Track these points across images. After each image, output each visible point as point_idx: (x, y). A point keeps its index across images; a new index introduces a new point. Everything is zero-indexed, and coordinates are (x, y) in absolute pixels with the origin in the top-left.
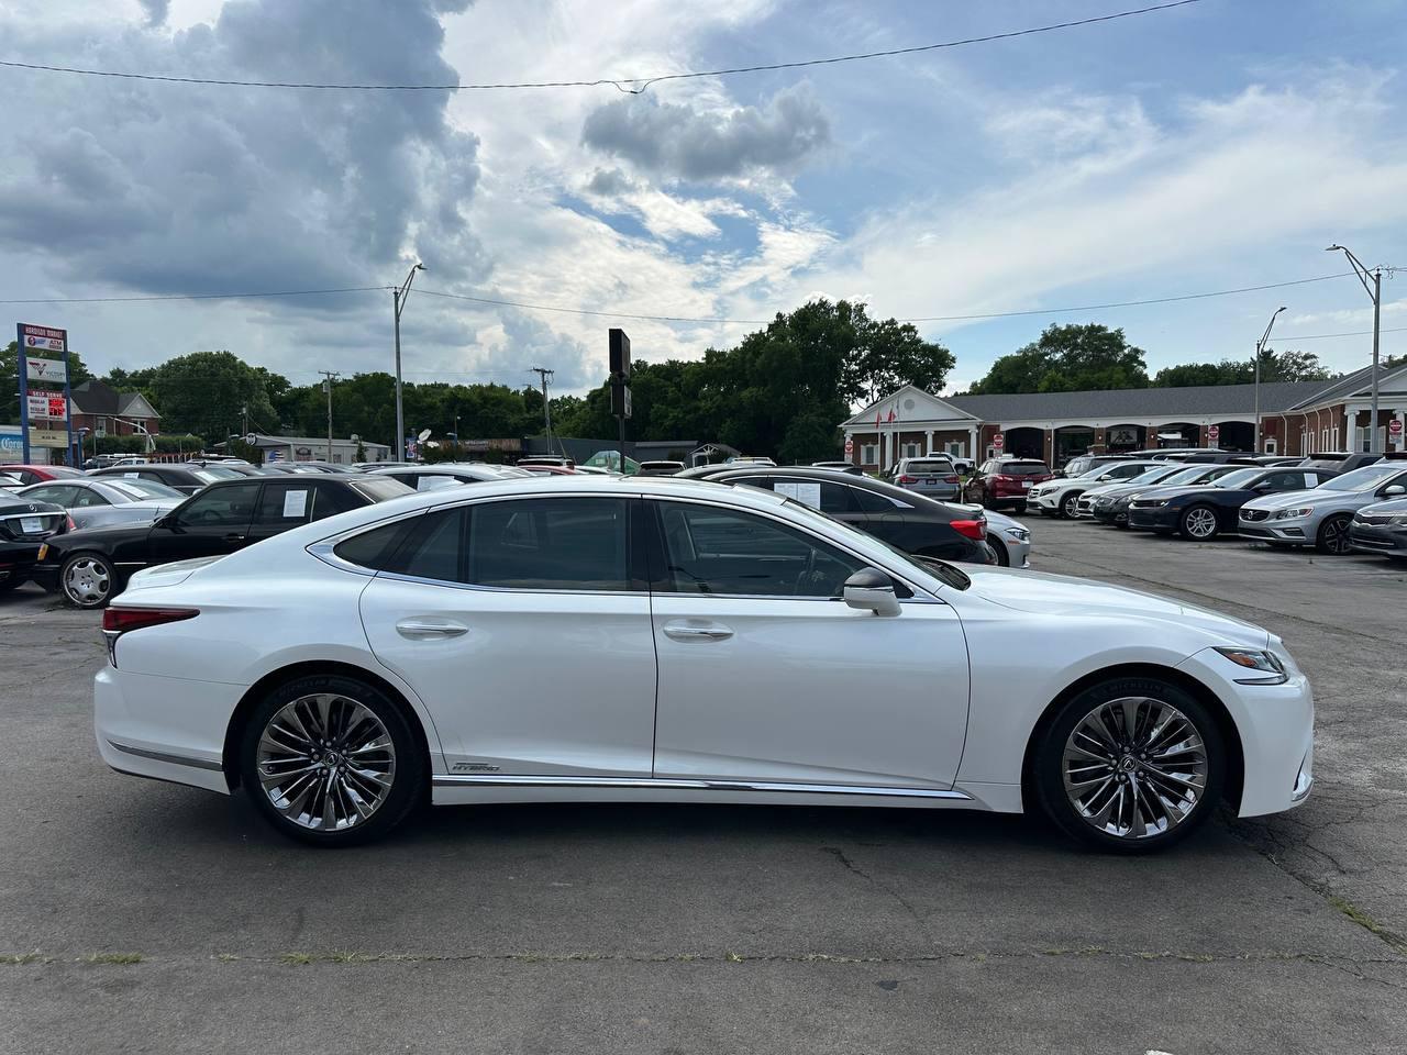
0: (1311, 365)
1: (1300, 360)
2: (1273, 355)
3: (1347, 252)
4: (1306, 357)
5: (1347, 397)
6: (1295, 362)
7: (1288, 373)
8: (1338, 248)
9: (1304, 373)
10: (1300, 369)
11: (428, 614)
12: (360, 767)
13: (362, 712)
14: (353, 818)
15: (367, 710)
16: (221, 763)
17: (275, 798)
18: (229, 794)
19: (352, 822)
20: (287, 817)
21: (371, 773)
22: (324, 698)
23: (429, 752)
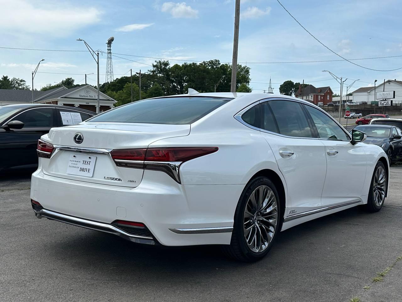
0: (23, 84)
1: (19, 82)
2: (8, 78)
3: (85, 42)
4: (21, 81)
5: (59, 98)
6: (17, 82)
7: (14, 87)
8: (81, 40)
9: (20, 87)
10: (19, 85)
11: (283, 147)
12: (268, 218)
13: (270, 193)
14: (266, 243)
15: (272, 192)
16: (233, 227)
17: (248, 241)
18: (230, 244)
19: (267, 245)
20: (251, 249)
21: (271, 221)
22: (262, 188)
23: (285, 207)
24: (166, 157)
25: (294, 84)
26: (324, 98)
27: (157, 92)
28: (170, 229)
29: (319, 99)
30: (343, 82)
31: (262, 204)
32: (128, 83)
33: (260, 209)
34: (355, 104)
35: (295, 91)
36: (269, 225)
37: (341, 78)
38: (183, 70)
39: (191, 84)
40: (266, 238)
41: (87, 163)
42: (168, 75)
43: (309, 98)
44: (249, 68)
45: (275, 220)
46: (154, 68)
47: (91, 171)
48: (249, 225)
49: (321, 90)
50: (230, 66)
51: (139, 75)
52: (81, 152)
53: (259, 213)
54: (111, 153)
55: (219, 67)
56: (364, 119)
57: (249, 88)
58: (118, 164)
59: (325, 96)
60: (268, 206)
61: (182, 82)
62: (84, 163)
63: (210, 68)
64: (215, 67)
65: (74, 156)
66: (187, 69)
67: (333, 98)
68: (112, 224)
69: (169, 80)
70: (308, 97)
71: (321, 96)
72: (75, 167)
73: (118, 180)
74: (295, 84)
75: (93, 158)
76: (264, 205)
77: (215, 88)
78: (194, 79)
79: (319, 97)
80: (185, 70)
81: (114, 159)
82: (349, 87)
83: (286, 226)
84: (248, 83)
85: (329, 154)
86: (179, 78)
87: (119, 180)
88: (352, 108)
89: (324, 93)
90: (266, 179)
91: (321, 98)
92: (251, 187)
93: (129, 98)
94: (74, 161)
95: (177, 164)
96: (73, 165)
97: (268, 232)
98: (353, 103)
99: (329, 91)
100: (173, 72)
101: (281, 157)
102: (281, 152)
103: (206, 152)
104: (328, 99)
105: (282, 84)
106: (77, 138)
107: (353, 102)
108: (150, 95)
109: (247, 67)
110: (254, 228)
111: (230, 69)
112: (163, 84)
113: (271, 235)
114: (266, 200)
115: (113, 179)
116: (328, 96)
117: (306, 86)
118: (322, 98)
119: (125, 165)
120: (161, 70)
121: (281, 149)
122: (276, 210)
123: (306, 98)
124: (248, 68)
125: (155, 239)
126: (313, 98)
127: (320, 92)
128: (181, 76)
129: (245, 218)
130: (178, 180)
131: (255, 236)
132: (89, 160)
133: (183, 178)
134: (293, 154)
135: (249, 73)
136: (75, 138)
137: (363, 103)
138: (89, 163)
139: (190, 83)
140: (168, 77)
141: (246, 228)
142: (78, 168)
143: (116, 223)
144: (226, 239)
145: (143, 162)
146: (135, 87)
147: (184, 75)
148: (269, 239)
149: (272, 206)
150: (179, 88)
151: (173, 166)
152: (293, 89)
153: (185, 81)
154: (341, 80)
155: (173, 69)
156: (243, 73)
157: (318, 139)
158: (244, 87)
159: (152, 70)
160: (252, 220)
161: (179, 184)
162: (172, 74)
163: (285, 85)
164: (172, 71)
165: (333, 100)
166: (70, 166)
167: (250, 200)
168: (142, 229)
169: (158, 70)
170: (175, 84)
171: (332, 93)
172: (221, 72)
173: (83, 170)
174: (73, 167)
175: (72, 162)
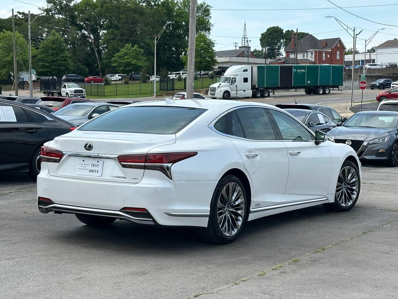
11: (248, 150)
12: (237, 210)
13: (238, 188)
14: (235, 230)
15: (239, 187)
16: (209, 214)
17: (220, 226)
18: (207, 227)
19: (236, 231)
20: (223, 233)
21: (239, 212)
22: (231, 184)
23: (251, 201)
24: (161, 160)
25: (284, 32)
26: (331, 56)
27: (55, 46)
28: (165, 213)
29: (324, 59)
30: (356, 35)
31: (232, 197)
32: (4, 30)
33: (231, 201)
34: (379, 67)
35: (286, 45)
36: (237, 215)
37: (354, 29)
38: (99, 9)
39: (113, 33)
40: (235, 225)
41: (95, 165)
42: (73, 17)
43: (307, 57)
44: (210, 7)
45: (242, 211)
46: (49, 5)
47: (100, 172)
48: (221, 214)
49: (326, 43)
50: (177, 2)
51: (22, 16)
52: (90, 157)
53: (229, 205)
54: (117, 158)
55: (160, 3)
56: (389, 93)
57: (210, 40)
58: (124, 166)
59: (333, 54)
60: (237, 199)
61: (98, 29)
62: (93, 166)
63: (144, 4)
64: (153, 4)
65: (83, 161)
66: (106, 7)
67: (346, 56)
68: (120, 211)
69: (74, 25)
70: (306, 54)
71: (327, 53)
72: (85, 169)
73: (123, 178)
74: (286, 31)
75: (101, 161)
76: (233, 198)
77: (155, 41)
78: (118, 24)
79: (324, 55)
80: (103, 7)
81: (120, 162)
82: (369, 40)
83: (251, 217)
84: (209, 31)
85: (291, 154)
86: (93, 23)
87: (125, 178)
88: (375, 73)
89: (331, 49)
90: (235, 177)
91: (326, 56)
92: (223, 184)
93: (7, 56)
94: (83, 164)
95: (169, 165)
96: (82, 168)
97: (237, 221)
98: (376, 65)
99: (338, 46)
100: (82, 12)
101: (247, 159)
102: (247, 154)
103: (189, 156)
104: (338, 57)
105: (264, 32)
106: (88, 146)
107: (375, 63)
108: (44, 51)
109: (206, 5)
110: (225, 217)
111: (179, 7)
112: (65, 32)
113: (240, 223)
114: (235, 194)
115: (119, 177)
116: (338, 53)
117: (303, 35)
118: (328, 56)
119: (129, 166)
120: (62, 8)
121: (247, 152)
122: (243, 202)
123: (304, 57)
124: (208, 6)
125: (154, 221)
126: (313, 56)
127: (325, 47)
128: (95, 17)
129: (218, 208)
130: (170, 177)
131: (226, 223)
132: (98, 163)
133: (174, 175)
134: (257, 155)
135: (209, 14)
136: (85, 146)
137: (392, 65)
138: (97, 165)
139: (111, 30)
140: (73, 20)
141: (219, 216)
142: (87, 169)
143: (124, 210)
144: (204, 223)
145: (144, 164)
146: (18, 38)
147: (101, 16)
148: (237, 227)
149: (240, 200)
150: (93, 38)
151: (166, 167)
152: (282, 41)
153: (102, 27)
154: (354, 31)
155: (82, 6)
156: (200, 14)
157: (281, 141)
158: (202, 39)
159: (46, 8)
160: (224, 210)
161: (171, 180)
162: (79, 14)
163: (270, 34)
164: (81, 9)
165: (346, 60)
166: (79, 169)
167: (222, 194)
168: (144, 213)
169: (56, 8)
170: (86, 32)
171: (344, 48)
172: (164, 12)
173: (92, 171)
174: (83, 169)
175: (81, 165)
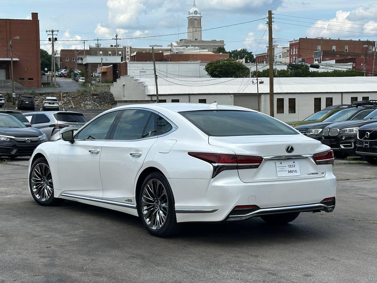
41: (292, 166)
47: (298, 171)
54: (313, 157)
58: (318, 163)
65: (281, 163)
72: (284, 171)
87: (317, 173)
94: (280, 166)
106: (289, 148)
115: (313, 174)
132: (294, 164)
138: (294, 166)
142: (286, 171)
166: (279, 170)
173: (291, 172)
174: (282, 171)
175: (280, 168)
